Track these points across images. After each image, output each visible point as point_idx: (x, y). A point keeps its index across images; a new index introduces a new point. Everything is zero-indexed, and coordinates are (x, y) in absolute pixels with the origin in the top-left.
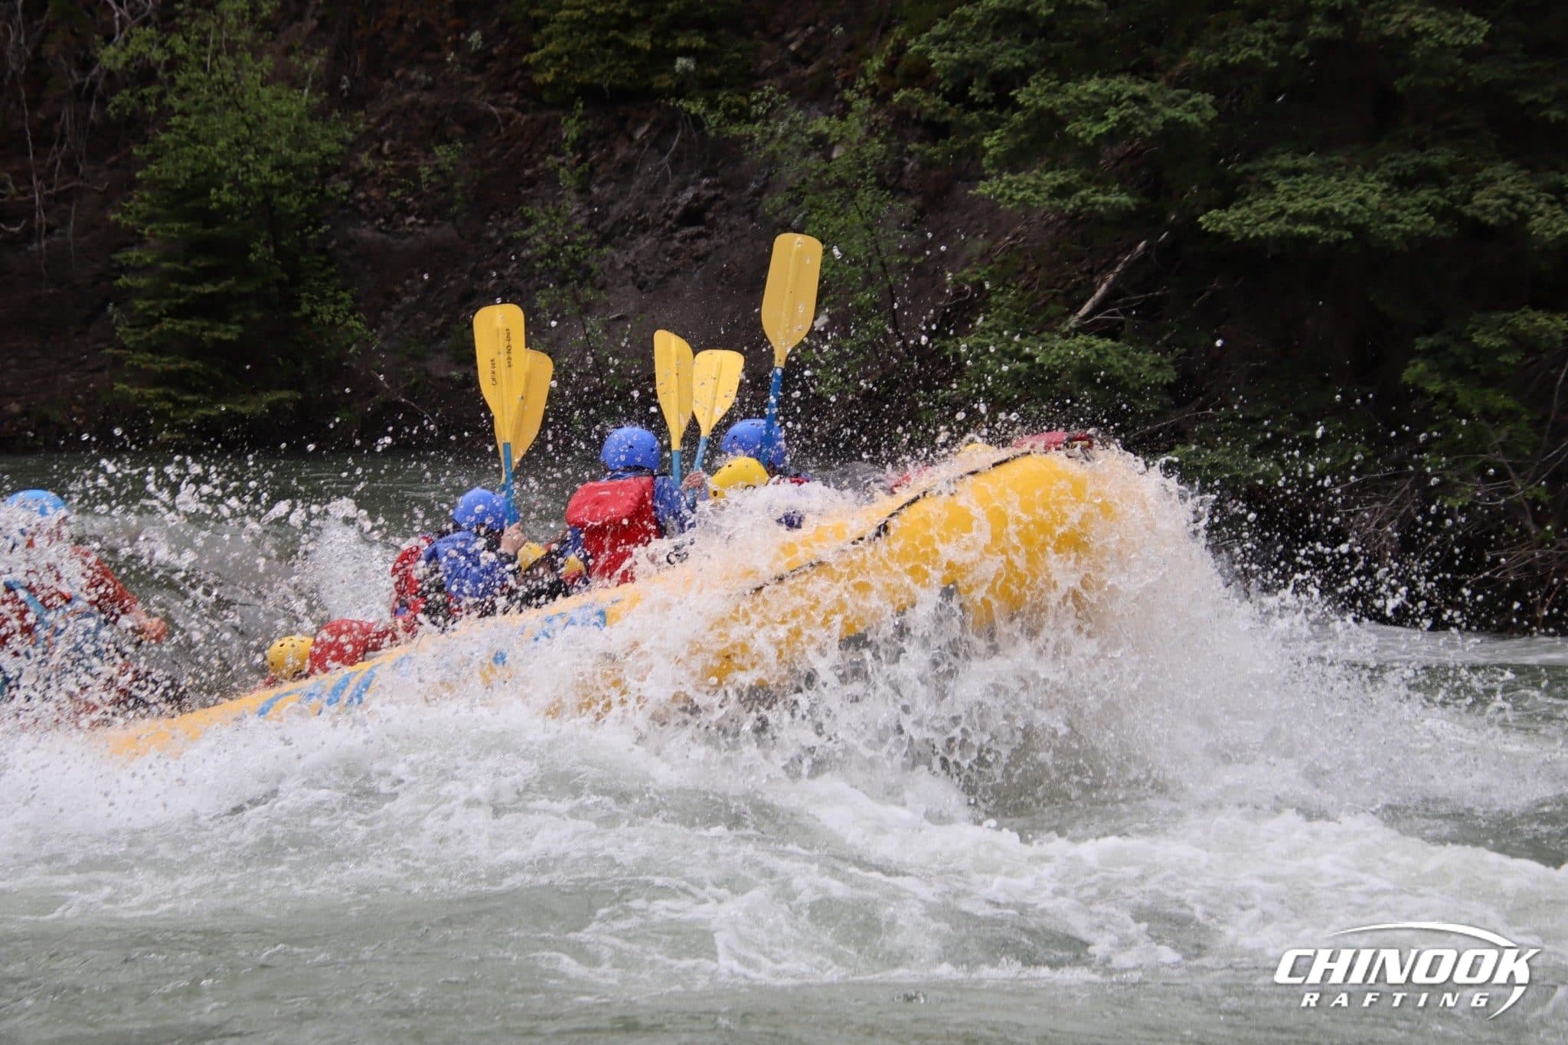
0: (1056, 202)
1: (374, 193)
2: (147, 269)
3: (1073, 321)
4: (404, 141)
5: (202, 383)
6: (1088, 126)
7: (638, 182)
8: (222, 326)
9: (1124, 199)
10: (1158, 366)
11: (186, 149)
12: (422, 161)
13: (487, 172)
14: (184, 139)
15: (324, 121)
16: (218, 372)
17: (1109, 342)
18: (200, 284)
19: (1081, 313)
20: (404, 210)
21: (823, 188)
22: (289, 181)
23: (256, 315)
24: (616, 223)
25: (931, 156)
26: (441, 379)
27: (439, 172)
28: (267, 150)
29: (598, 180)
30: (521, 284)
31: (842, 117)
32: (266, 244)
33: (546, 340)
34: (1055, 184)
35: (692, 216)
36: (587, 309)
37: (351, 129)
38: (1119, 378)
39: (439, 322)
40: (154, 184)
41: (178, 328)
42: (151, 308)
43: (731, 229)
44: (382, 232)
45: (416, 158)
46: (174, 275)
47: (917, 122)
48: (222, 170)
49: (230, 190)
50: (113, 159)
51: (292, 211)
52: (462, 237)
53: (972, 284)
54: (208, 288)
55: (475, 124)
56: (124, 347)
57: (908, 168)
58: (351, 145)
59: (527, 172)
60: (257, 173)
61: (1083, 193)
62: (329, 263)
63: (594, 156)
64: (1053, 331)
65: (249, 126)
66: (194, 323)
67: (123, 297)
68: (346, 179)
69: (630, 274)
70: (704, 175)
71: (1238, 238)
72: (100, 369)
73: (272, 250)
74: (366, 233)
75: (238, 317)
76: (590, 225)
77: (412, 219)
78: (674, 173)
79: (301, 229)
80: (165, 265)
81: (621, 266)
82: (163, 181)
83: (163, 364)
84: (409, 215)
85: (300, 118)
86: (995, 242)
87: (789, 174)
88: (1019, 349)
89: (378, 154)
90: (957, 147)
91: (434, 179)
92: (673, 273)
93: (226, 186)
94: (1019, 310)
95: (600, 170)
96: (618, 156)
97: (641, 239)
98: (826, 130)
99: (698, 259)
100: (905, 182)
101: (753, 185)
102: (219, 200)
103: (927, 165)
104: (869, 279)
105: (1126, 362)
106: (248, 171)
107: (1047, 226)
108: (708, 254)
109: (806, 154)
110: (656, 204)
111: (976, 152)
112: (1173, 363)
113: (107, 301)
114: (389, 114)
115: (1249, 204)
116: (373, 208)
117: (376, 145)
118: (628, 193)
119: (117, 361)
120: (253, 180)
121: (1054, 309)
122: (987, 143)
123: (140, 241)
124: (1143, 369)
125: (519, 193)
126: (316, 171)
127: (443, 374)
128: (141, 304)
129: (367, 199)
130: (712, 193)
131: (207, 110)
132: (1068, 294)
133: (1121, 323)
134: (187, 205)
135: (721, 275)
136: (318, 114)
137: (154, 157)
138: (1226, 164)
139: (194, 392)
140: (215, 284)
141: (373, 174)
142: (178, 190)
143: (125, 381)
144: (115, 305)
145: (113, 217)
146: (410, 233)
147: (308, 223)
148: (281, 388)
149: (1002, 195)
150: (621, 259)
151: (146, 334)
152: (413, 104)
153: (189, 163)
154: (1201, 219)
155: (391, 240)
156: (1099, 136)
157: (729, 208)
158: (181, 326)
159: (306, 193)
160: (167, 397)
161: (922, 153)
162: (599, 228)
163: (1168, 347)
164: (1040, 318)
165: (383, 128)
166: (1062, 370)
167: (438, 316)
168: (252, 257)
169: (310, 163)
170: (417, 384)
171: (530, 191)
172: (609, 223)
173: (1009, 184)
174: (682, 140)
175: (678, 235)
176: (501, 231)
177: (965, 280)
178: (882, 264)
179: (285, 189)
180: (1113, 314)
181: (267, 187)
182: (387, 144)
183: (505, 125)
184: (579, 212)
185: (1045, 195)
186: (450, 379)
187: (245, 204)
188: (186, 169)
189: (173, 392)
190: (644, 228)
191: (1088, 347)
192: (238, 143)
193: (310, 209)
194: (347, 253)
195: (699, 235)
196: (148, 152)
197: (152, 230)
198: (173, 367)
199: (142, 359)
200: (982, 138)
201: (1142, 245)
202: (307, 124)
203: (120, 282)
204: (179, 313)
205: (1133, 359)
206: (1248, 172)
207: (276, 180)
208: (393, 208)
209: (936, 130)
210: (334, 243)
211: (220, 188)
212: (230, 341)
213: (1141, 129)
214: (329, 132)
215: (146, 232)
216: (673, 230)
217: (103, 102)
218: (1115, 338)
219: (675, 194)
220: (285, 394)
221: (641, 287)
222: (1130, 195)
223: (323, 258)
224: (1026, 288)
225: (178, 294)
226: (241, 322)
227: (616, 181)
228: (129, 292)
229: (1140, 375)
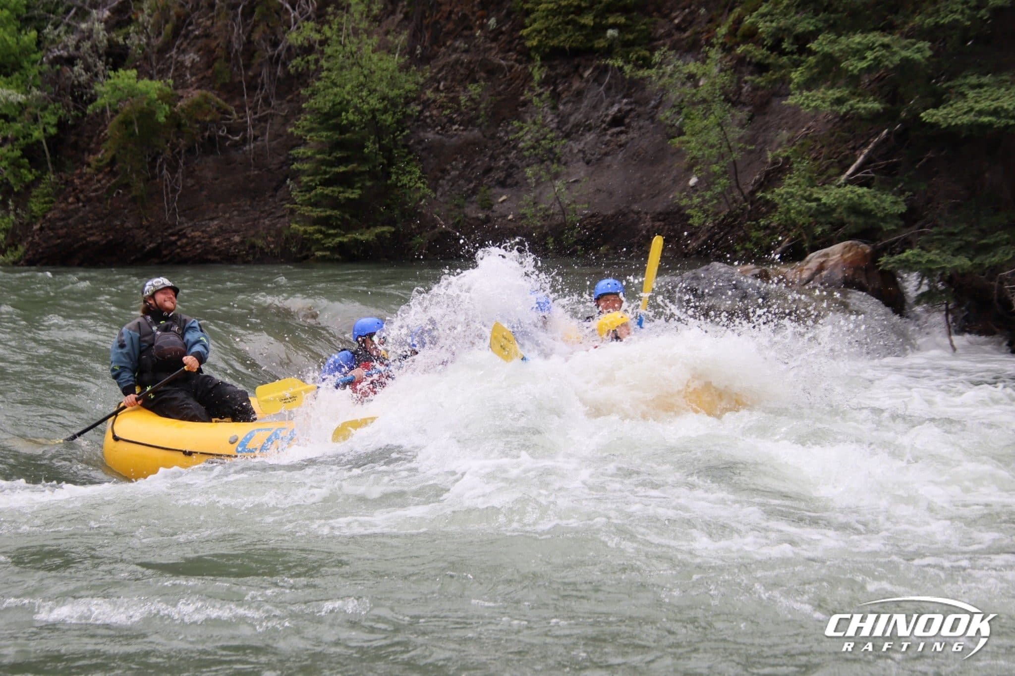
0: (835, 108)
1: (435, 112)
2: (308, 159)
3: (843, 178)
4: (452, 81)
5: (339, 223)
6: (855, 63)
7: (586, 102)
8: (350, 191)
9: (876, 106)
10: (895, 203)
11: (330, 90)
12: (462, 93)
13: (499, 98)
14: (329, 84)
15: (407, 72)
16: (347, 216)
17: (865, 189)
18: (337, 166)
19: (849, 173)
20: (452, 121)
21: (694, 104)
22: (386, 106)
23: (369, 184)
24: (573, 126)
25: (759, 83)
26: (473, 218)
27: (471, 99)
28: (375, 90)
29: (563, 101)
30: (518, 162)
31: (704, 62)
32: (374, 143)
33: (532, 195)
34: (835, 97)
35: (617, 121)
36: (556, 176)
37: (422, 76)
38: (872, 210)
39: (472, 185)
40: (313, 111)
41: (326, 192)
42: (311, 181)
43: (640, 128)
44: (442, 134)
45: (458, 92)
46: (323, 162)
47: (750, 63)
48: (348, 102)
49: (353, 113)
50: (290, 97)
51: (388, 123)
52: (485, 136)
53: (783, 158)
54: (342, 169)
55: (492, 71)
56: (296, 204)
57: (744, 90)
58: (422, 85)
59: (522, 98)
60: (368, 103)
61: (851, 102)
62: (410, 153)
63: (560, 88)
64: (830, 184)
65: (365, 76)
66: (335, 189)
67: (295, 175)
68: (419, 105)
69: (581, 155)
70: (624, 97)
71: (944, 126)
72: (283, 216)
73: (377, 146)
74: (430, 136)
75: (359, 185)
76: (558, 128)
77: (456, 127)
78: (607, 96)
79: (393, 133)
80: (318, 156)
81: (576, 151)
82: (318, 109)
83: (317, 212)
84: (454, 124)
85: (393, 71)
86: (797, 131)
87: (673, 96)
88: (811, 195)
89: (437, 90)
90: (774, 77)
91: (468, 104)
92: (606, 154)
93: (351, 111)
94: (812, 172)
95: (563, 96)
96: (574, 88)
97: (587, 135)
98: (695, 71)
99: (621, 146)
100: (742, 98)
101: (653, 103)
102: (347, 119)
103: (756, 88)
104: (722, 156)
105: (875, 201)
106: (363, 101)
107: (828, 121)
108: (627, 143)
109: (683, 84)
110: (596, 115)
111: (785, 80)
112: (905, 201)
113: (287, 177)
114: (444, 66)
115: (951, 105)
116: (434, 121)
117: (436, 85)
118: (580, 109)
119: (292, 211)
120: (366, 106)
121: (832, 171)
122: (793, 75)
123: (305, 143)
124: (886, 205)
125: (517, 110)
126: (402, 100)
127: (474, 215)
128: (305, 179)
129: (431, 116)
130: (629, 107)
131: (342, 68)
132: (840, 162)
133: (873, 178)
134: (331, 122)
135: (634, 154)
136: (405, 68)
137: (313, 94)
138: (937, 83)
139: (334, 228)
140: (346, 166)
141: (434, 101)
142: (326, 114)
143: (297, 222)
144: (291, 180)
145: (290, 130)
146: (456, 135)
147: (398, 130)
148: (383, 225)
149: (802, 104)
150: (576, 147)
151: (308, 196)
152: (457, 61)
153: (332, 98)
154: (922, 115)
155: (445, 139)
156: (862, 69)
157: (639, 116)
158: (328, 191)
159: (394, 113)
160: (320, 232)
161: (753, 81)
162: (564, 129)
163: (902, 192)
164: (825, 177)
165: (440, 75)
166: (837, 206)
167: (471, 182)
168: (366, 150)
169: (400, 96)
170: (459, 221)
171: (524, 109)
172: (569, 126)
173: (807, 98)
174: (611, 77)
175: (609, 132)
176: (507, 133)
177: (779, 155)
178: (729, 147)
179: (385, 111)
180: (867, 173)
181: (373, 111)
182: (442, 84)
183: (510, 71)
184: (552, 120)
185: (828, 103)
186: (478, 219)
187: (361, 121)
188: (330, 101)
189: (323, 229)
190: (589, 128)
191: (852, 192)
192: (358, 87)
193: (398, 122)
194: (420, 147)
195: (621, 132)
196: (309, 92)
197: (311, 137)
198: (323, 214)
199: (306, 210)
200: (790, 72)
201: (885, 131)
202: (397, 74)
203: (294, 167)
204: (326, 183)
205: (879, 199)
206: (949, 87)
207: (378, 106)
208: (445, 120)
209: (761, 68)
210: (412, 141)
211: (347, 112)
212: (354, 199)
213: (887, 63)
214: (410, 78)
215: (308, 138)
216: (605, 130)
217: (285, 65)
218: (869, 187)
219: (607, 109)
220: (385, 229)
221: (588, 163)
222: (880, 103)
223: (406, 150)
224: (815, 159)
225: (325, 173)
226: (361, 188)
227: (573, 102)
228: (299, 172)
229: (884, 209)
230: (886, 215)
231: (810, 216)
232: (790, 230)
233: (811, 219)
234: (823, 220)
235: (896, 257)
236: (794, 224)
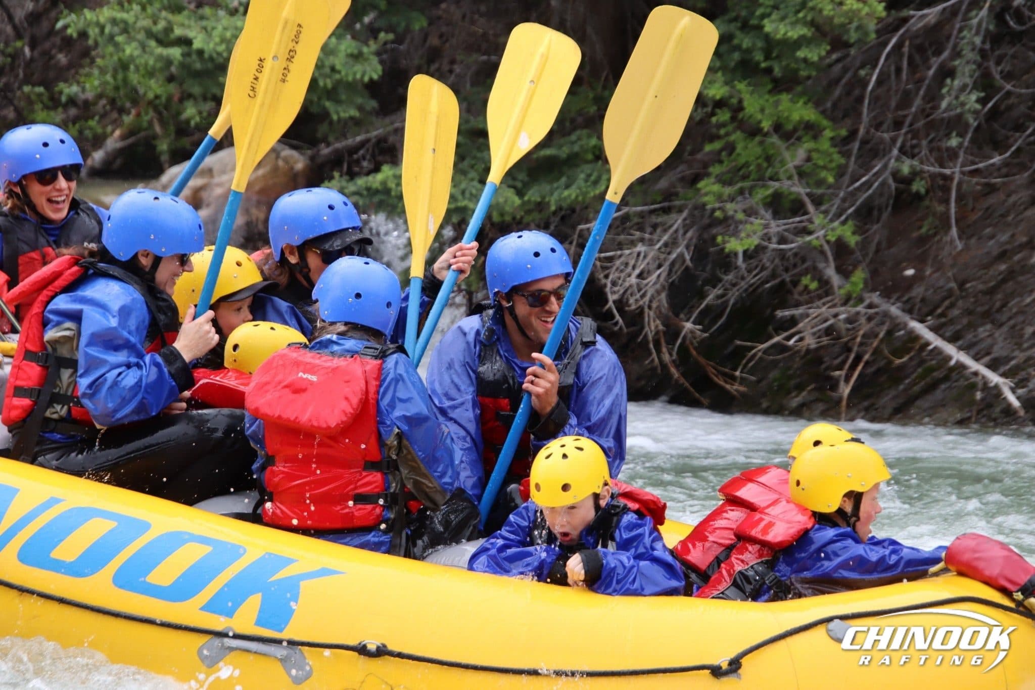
229: (333, 69)
230: (338, 84)
231: (171, 79)
232: (122, 111)
233: (173, 88)
234: (196, 90)
235: (361, 182)
236: (135, 98)
